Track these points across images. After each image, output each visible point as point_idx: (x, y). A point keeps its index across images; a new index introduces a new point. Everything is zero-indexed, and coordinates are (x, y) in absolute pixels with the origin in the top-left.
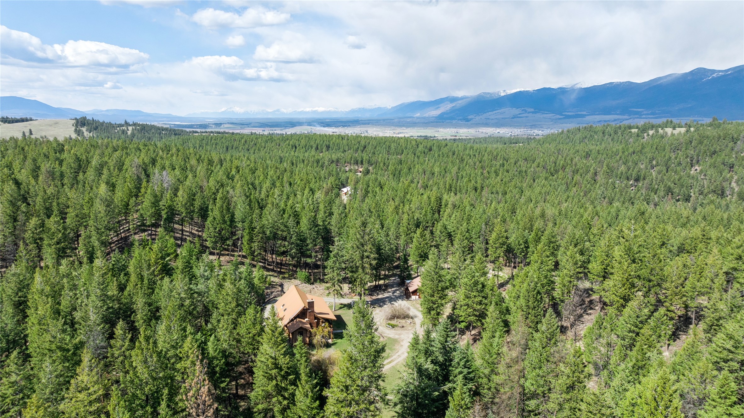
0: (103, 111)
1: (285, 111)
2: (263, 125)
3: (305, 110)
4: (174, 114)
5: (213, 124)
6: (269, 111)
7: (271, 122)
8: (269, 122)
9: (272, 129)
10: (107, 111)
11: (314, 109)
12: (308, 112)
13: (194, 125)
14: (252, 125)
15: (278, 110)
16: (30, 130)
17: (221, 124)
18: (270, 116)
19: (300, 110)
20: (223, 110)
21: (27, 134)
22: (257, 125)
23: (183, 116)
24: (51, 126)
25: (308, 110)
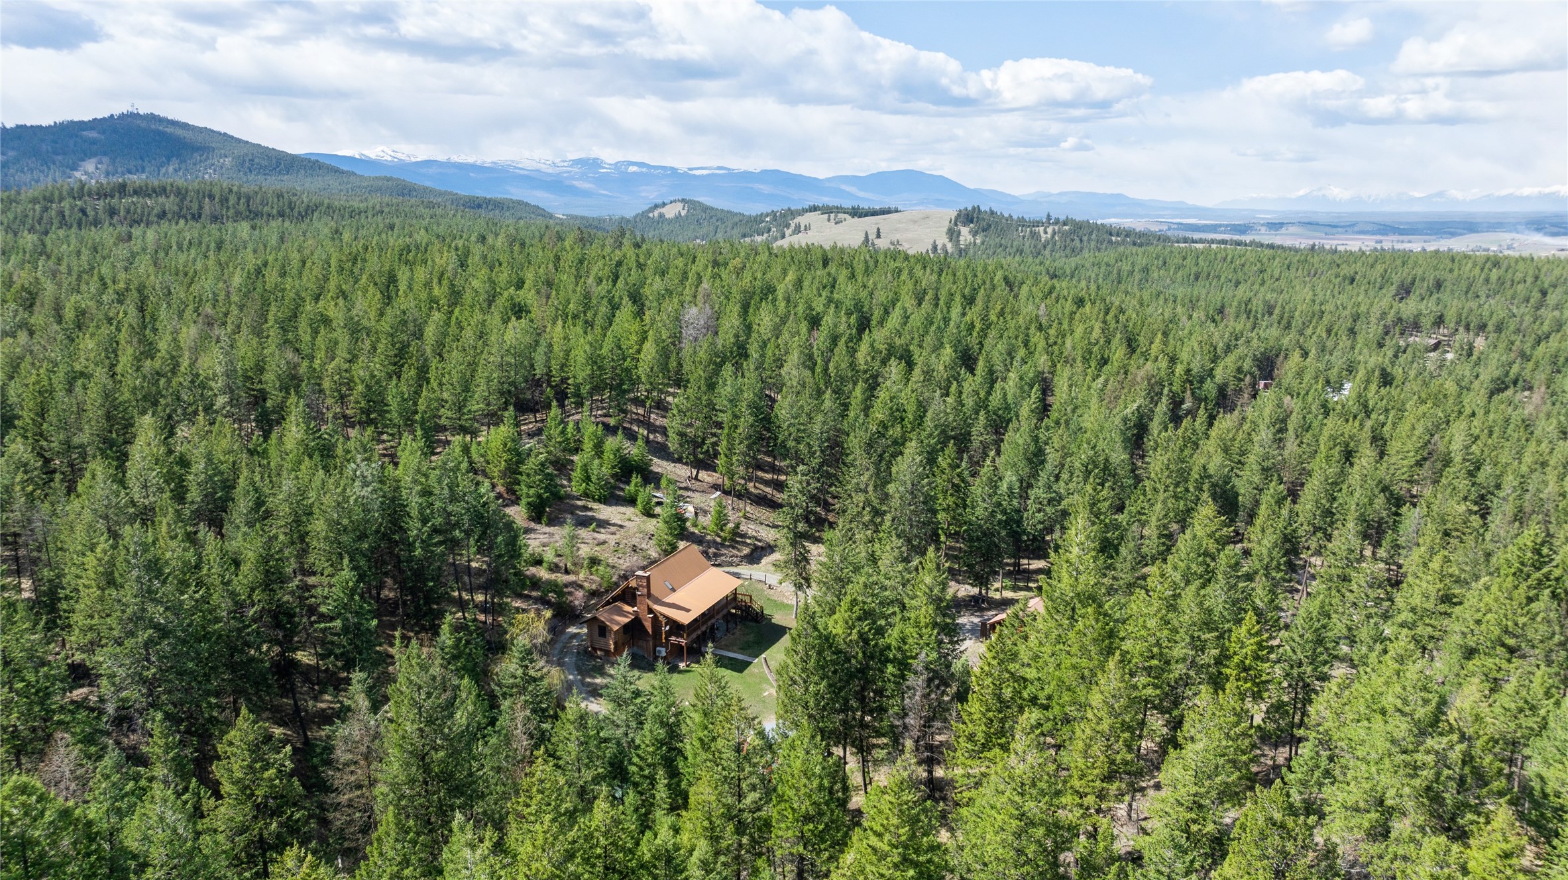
0: (1052, 195)
1: (1458, 195)
2: (1385, 228)
3: (1518, 193)
4: (1191, 201)
5: (1263, 225)
6: (1417, 195)
7: (1407, 223)
8: (1401, 223)
9: (1401, 238)
10: (1061, 194)
11: (1547, 190)
12: (1528, 198)
13: (1220, 226)
14: (1356, 229)
15: (1441, 194)
16: (878, 230)
17: (1281, 225)
18: (1417, 208)
19: (1504, 192)
20: (1302, 193)
21: (872, 237)
22: (1369, 228)
23: (1210, 206)
24: (915, 222)
25: (1527, 191)
